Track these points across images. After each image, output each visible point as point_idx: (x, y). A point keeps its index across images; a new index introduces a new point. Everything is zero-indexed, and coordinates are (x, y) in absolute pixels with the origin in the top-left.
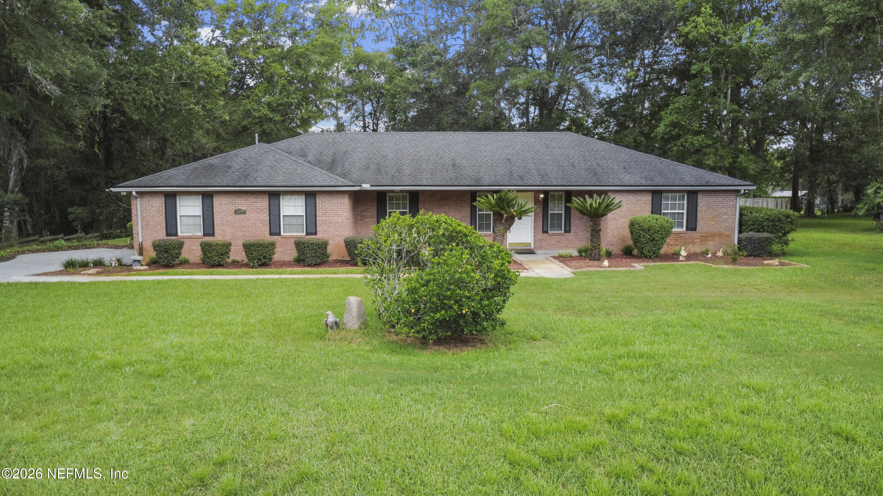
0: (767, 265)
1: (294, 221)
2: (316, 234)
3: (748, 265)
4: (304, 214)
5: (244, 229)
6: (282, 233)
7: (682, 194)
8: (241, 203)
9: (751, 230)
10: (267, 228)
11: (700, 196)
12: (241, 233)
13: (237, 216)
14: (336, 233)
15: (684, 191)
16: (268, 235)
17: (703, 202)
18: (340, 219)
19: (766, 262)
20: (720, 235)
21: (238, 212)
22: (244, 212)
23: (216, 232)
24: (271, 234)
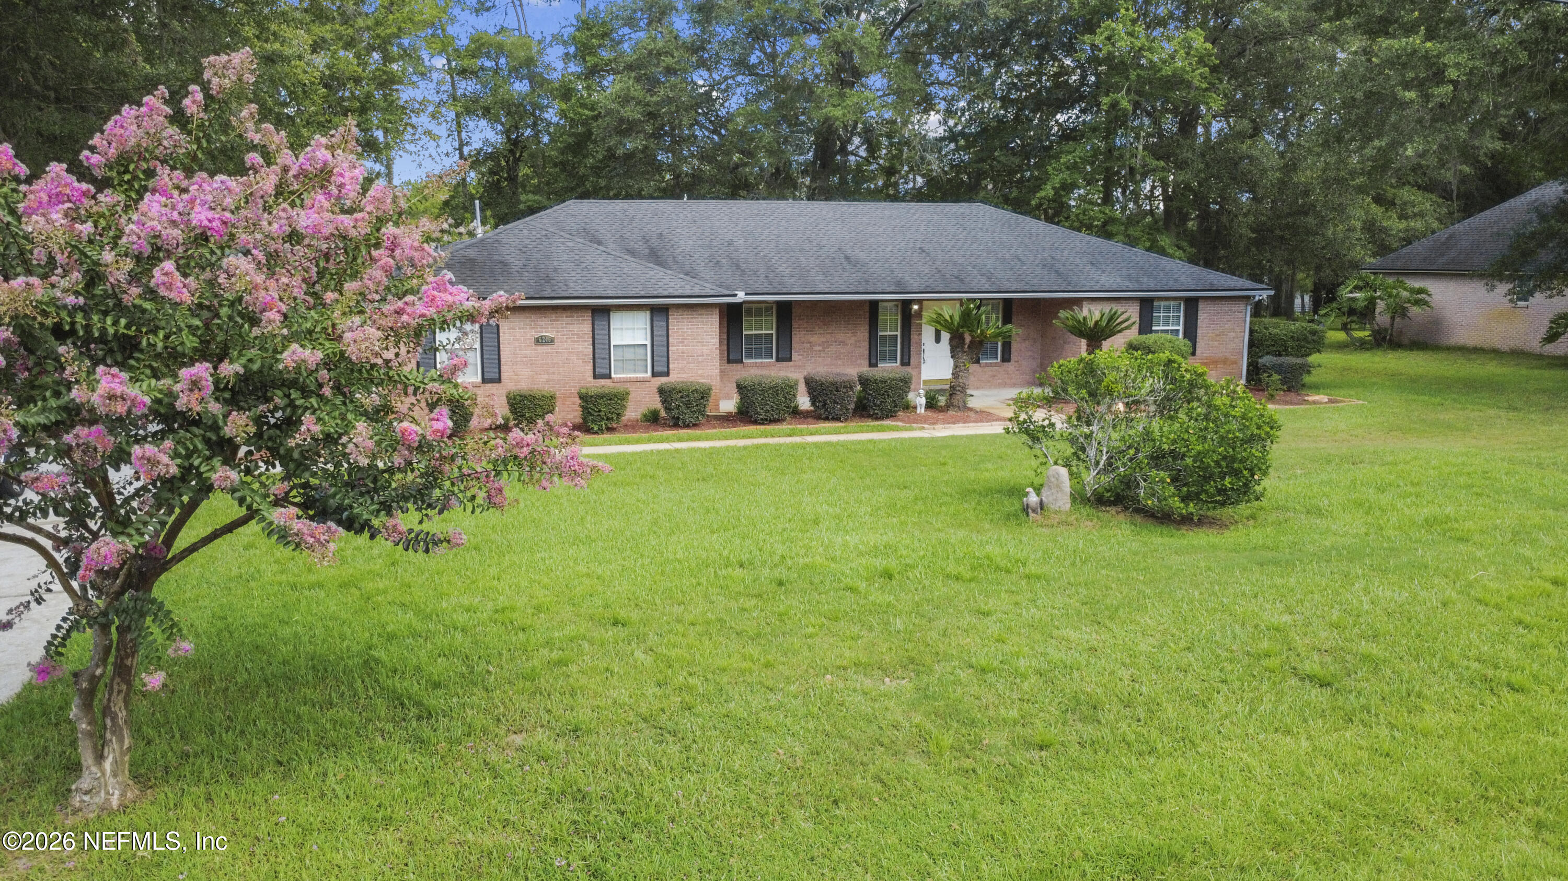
0: (1314, 402)
1: (629, 354)
2: (667, 374)
3: (1287, 403)
4: (648, 343)
5: (552, 370)
6: (613, 375)
7: (1176, 303)
8: (547, 327)
9: (1268, 353)
10: (590, 367)
11: (1201, 306)
12: (546, 376)
13: (539, 348)
14: (700, 372)
15: (1180, 298)
16: (591, 379)
17: (1204, 314)
18: (706, 350)
19: (1310, 398)
20: (1225, 361)
21: (540, 341)
22: (552, 341)
23: (504, 376)
24: (595, 377)
